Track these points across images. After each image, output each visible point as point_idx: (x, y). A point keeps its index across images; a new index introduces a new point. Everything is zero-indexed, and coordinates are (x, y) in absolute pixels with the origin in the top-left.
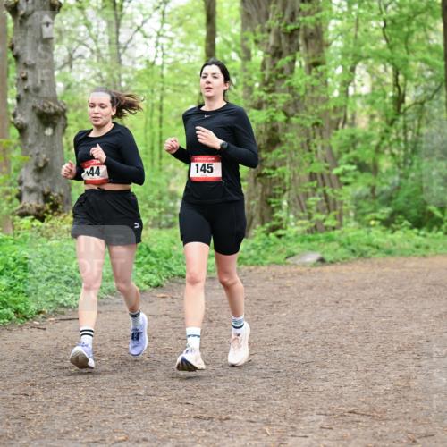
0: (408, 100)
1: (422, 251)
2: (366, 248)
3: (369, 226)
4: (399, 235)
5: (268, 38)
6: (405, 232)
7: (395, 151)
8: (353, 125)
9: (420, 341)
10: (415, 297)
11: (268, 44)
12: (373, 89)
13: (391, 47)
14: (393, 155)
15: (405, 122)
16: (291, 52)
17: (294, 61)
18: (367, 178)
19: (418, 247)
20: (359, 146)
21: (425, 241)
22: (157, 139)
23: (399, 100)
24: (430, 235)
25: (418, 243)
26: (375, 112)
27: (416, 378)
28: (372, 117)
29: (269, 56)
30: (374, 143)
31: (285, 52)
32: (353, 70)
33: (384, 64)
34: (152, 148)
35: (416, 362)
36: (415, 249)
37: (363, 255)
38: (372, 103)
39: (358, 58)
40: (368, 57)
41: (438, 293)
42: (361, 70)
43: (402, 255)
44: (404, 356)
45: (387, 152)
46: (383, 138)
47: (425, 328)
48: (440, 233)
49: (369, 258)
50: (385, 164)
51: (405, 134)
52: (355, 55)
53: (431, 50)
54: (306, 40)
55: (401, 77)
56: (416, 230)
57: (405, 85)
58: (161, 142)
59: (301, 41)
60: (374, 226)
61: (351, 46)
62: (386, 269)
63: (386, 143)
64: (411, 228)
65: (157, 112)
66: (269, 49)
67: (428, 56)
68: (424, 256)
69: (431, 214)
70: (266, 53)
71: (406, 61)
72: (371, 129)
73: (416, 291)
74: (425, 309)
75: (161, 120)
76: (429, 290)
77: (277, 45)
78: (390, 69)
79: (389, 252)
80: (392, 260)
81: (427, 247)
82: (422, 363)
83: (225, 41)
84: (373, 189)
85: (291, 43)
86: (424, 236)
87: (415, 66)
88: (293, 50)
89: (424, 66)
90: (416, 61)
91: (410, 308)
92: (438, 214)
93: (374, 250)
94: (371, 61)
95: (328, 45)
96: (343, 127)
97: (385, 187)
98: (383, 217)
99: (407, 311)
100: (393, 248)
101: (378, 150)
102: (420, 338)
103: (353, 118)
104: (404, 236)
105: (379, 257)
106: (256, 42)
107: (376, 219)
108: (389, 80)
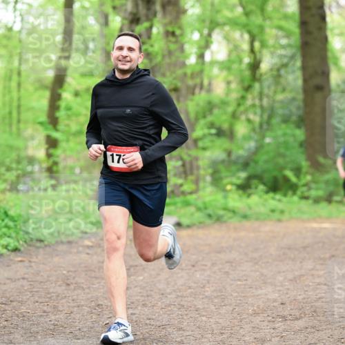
0: (264, 67)
1: (276, 215)
2: (221, 212)
3: (224, 190)
4: (254, 199)
5: (125, 5)
6: (260, 197)
7: (251, 117)
8: (209, 90)
9: (275, 304)
10: (270, 260)
11: (126, 10)
12: (229, 55)
13: (247, 14)
14: (249, 121)
15: (261, 88)
16: (148, 19)
17: (151, 27)
18: (223, 143)
19: (273, 211)
20: (216, 111)
21: (280, 206)
22: (15, 104)
23: (255, 66)
24: (284, 199)
25: (273, 207)
26: (231, 78)
27: (270, 340)
28: (229, 83)
29: (126, 22)
30: (230, 109)
31: (143, 18)
32: (210, 35)
33: (240, 30)
34: (10, 113)
35: (271, 325)
36: (271, 214)
37: (219, 219)
38: (229, 69)
39: (214, 25)
40: (224, 24)
41: (292, 256)
42: (217, 36)
43: (257, 219)
44: (259, 318)
45: (243, 117)
46: (239, 105)
47: (280, 291)
48: (295, 198)
49: (225, 222)
50: (241, 129)
51: (261, 99)
52: (212, 22)
53: (286, 17)
54: (164, 7)
55: (257, 45)
56: (271, 195)
57: (260, 52)
58: (19, 107)
59: (158, 7)
60: (230, 191)
61: (208, 13)
62: (243, 234)
63: (242, 108)
64: (267, 192)
65: (15, 77)
66: (127, 15)
67: (283, 23)
68: (279, 221)
69: (286, 180)
70: (124, 18)
71: (262, 28)
72: (227, 95)
73: (271, 255)
74: (279, 272)
75: (19, 85)
76: (284, 254)
77: (135, 11)
78: (246, 36)
79: (245, 217)
80: (247, 224)
81: (282, 212)
82: (277, 325)
83: (83, 7)
84: (229, 153)
85: (148, 9)
86: (280, 200)
87: (271, 33)
88: (151, 17)
89: (280, 33)
90: (271, 27)
91: (265, 271)
92: (294, 179)
93: (230, 215)
94: (227, 28)
95: (185, 12)
96: (200, 93)
97: (241, 152)
98: (239, 182)
99: (262, 274)
100: (249, 213)
101: (234, 116)
102: (275, 301)
103: (210, 84)
104: (259, 201)
105: (235, 221)
106: (114, 8)
107: (232, 184)
108: (246, 46)
